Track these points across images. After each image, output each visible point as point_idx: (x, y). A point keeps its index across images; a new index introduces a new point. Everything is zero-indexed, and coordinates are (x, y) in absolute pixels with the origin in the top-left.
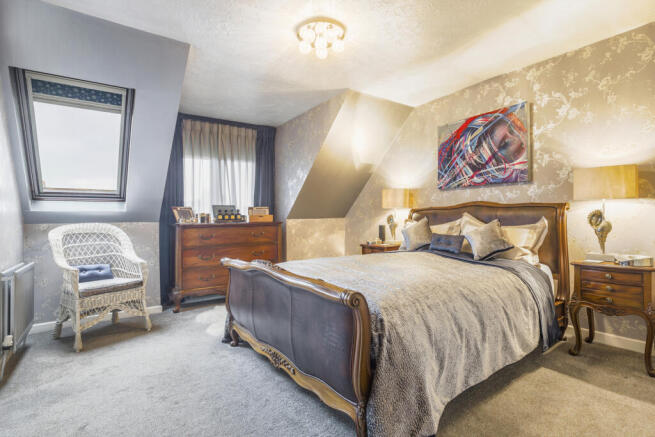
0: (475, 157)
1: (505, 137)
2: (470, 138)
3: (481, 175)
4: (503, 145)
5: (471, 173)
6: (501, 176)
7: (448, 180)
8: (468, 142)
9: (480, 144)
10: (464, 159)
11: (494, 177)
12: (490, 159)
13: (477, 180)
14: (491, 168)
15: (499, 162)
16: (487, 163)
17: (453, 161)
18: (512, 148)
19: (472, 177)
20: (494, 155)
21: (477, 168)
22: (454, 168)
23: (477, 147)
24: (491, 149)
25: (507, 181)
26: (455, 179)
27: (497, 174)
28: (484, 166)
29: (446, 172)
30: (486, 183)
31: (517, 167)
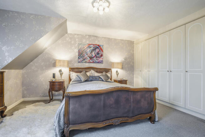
0: (91, 55)
1: (98, 52)
2: (89, 49)
3: (92, 60)
4: (98, 54)
5: (89, 59)
6: (97, 61)
7: (82, 60)
8: (89, 50)
9: (92, 52)
10: (87, 55)
11: (95, 61)
12: (95, 56)
13: (91, 61)
14: (95, 59)
15: (97, 57)
16: (94, 57)
17: (83, 55)
18: (100, 55)
19: (90, 60)
20: (96, 56)
21: (91, 58)
22: (84, 56)
23: (91, 52)
24: (95, 54)
25: (98, 62)
26: (84, 60)
27: (96, 60)
28: (93, 58)
29: (81, 57)
30: (93, 62)
31: (101, 59)
